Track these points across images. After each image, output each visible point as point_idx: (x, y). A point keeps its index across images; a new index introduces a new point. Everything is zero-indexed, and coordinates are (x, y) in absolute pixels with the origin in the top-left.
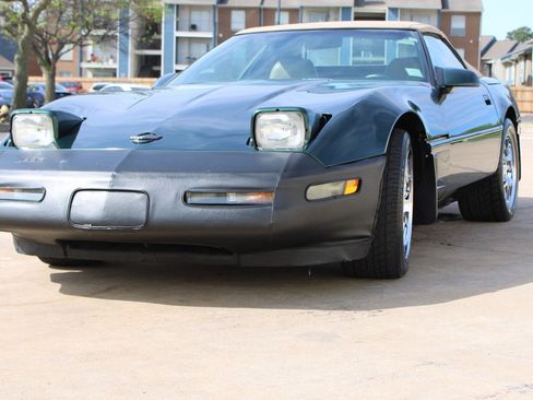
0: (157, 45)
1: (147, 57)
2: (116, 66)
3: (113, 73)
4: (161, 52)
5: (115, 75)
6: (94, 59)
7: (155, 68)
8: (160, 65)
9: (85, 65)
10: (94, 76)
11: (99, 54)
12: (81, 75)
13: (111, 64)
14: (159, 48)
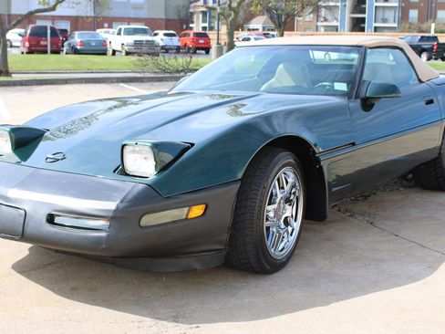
0: (363, 11)
1: (358, 18)
2: (338, 24)
3: (336, 29)
4: (366, 16)
5: (337, 30)
6: (326, 20)
7: (362, 25)
8: (364, 23)
9: (319, 24)
10: (325, 30)
11: (329, 17)
12: (317, 30)
13: (335, 23)
14: (364, 13)
